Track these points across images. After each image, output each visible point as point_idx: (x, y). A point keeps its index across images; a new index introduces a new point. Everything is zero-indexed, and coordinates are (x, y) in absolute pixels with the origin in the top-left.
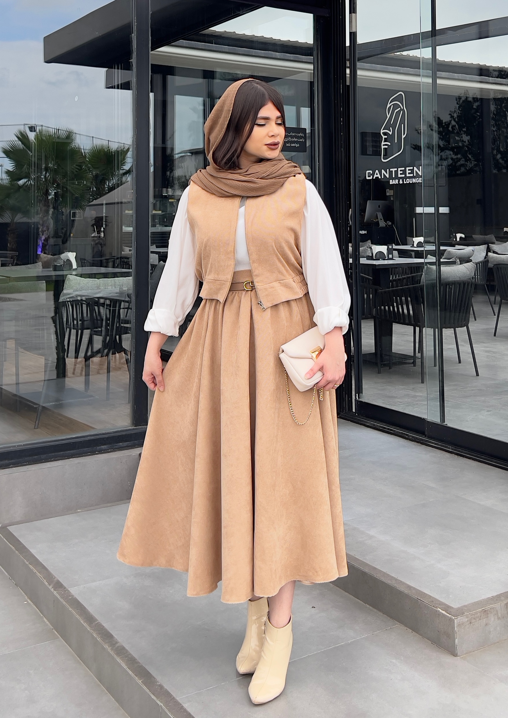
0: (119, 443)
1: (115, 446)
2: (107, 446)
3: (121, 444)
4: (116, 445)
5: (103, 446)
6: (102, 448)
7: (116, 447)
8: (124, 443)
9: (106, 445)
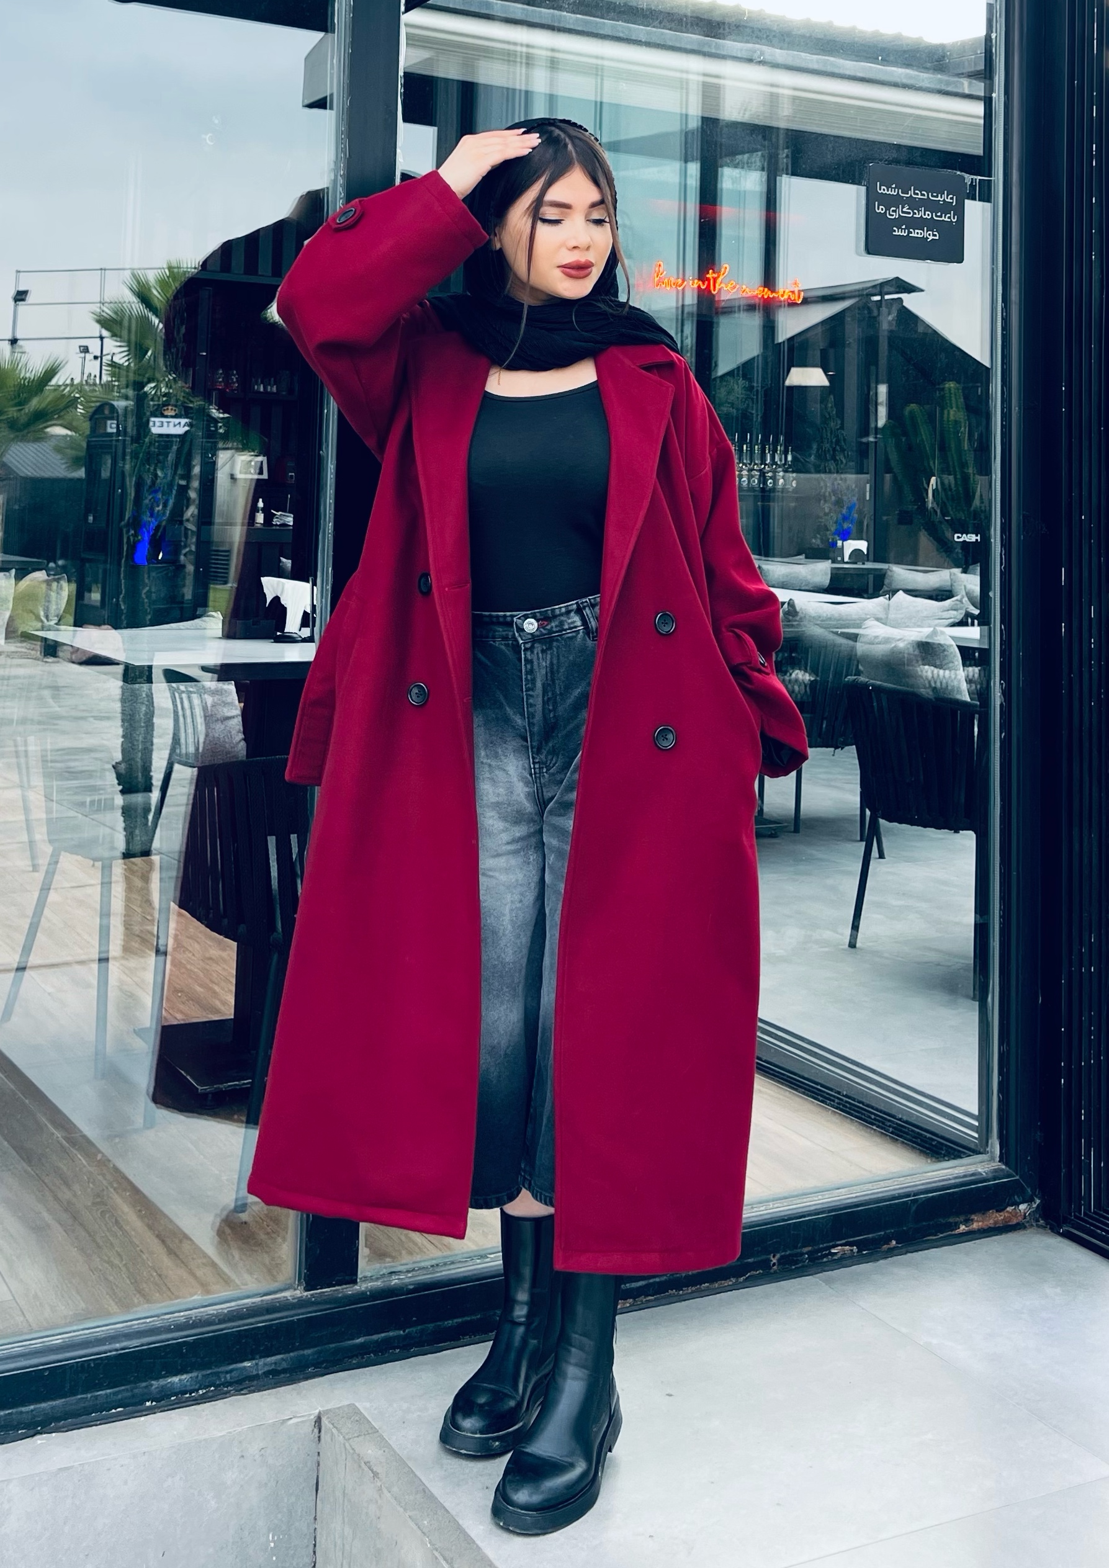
0: (242, 1361)
1: (227, 1372)
2: (194, 1374)
3: (247, 1364)
4: (231, 1371)
5: (176, 1375)
6: (172, 1383)
7: (228, 1376)
8: (261, 1362)
9: (187, 1372)
